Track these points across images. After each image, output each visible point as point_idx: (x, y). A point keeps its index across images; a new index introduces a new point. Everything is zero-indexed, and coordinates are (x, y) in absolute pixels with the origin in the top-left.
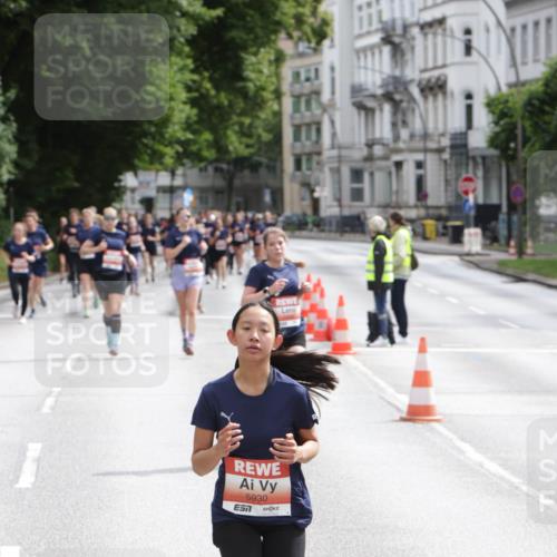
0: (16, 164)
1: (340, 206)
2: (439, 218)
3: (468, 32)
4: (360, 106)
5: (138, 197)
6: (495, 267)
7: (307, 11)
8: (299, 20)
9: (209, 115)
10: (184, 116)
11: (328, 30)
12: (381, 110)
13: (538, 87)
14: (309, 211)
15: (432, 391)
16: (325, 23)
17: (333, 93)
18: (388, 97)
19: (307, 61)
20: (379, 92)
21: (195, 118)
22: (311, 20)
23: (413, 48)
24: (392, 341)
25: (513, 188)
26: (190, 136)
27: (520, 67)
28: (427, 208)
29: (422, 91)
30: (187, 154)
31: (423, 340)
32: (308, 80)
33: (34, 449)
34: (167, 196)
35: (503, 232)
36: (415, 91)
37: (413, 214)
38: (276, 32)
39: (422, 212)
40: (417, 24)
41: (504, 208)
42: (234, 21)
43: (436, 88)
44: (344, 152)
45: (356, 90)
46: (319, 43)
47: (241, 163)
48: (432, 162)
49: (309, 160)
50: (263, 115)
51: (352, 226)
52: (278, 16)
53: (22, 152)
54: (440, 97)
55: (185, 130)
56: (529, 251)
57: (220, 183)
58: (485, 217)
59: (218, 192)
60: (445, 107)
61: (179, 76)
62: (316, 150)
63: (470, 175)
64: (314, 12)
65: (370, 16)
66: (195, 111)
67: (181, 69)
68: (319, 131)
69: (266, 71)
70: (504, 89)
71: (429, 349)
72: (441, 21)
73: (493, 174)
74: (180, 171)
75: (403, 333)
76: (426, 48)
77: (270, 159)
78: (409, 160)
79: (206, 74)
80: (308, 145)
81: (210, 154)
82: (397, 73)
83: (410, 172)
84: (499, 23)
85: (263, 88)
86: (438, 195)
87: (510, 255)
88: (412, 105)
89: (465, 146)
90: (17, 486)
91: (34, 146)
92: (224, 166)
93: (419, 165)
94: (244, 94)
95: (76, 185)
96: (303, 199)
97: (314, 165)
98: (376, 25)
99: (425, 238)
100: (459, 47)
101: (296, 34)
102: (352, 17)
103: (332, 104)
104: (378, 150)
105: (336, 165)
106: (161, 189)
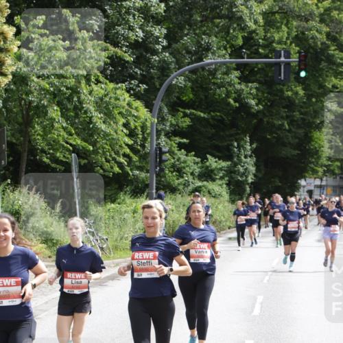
0: (255, 175)
5: (306, 189)
26: (330, 163)
30: (329, 171)
33: (260, 299)
34: (319, 189)
53: (258, 170)
55: (328, 160)
74: (324, 179)
91: (262, 167)
95: (280, 184)
106: (316, 186)
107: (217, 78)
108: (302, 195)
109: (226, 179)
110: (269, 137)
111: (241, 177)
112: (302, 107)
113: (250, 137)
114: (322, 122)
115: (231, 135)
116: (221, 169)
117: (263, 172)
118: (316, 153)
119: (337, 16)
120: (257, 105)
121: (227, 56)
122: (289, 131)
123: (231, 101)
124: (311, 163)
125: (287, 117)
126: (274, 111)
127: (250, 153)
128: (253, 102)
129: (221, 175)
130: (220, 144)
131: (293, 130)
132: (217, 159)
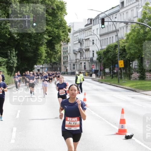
0: (17, 64)
1: (71, 70)
2: (88, 72)
3: (93, 40)
4: (75, 53)
5: (37, 69)
6: (98, 81)
7: (66, 38)
8: (64, 39)
9: (49, 55)
10: (45, 55)
11: (69, 40)
12: (78, 54)
13: (105, 50)
14: (66, 71)
15: (86, 102)
16: (69, 39)
17: (70, 51)
18: (79, 52)
19: (65, 46)
20: (78, 51)
21: (47, 56)
22: (66, 39)
23: (84, 43)
24: (80, 93)
25: (101, 67)
26: (46, 59)
27: (102, 47)
28: (86, 70)
29: (85, 51)
30: (45, 62)
31: (85, 93)
32: (66, 49)
33: (19, 111)
34: (42, 69)
35: (99, 74)
36: (84, 51)
37: (83, 71)
38: (60, 41)
39: (85, 71)
40: (84, 39)
41: (99, 71)
42: (53, 40)
43: (87, 50)
44: (72, 61)
45: (74, 51)
46: (68, 43)
47: (54, 63)
48: (87, 63)
49: (66, 62)
50: (58, 55)
51: (73, 74)
52: (61, 38)
53: (18, 62)
54: (88, 52)
56: (104, 78)
57: (51, 67)
58: (96, 72)
59: (50, 68)
60: (89, 53)
61: (44, 49)
62: (67, 61)
63: (93, 65)
64: (67, 38)
65: (76, 38)
66: (47, 54)
67: (45, 47)
68: (67, 58)
69: (58, 48)
70: (99, 50)
71: (86, 95)
72: (89, 39)
73: (98, 65)
74: (44, 65)
75: (82, 92)
76: (86, 43)
77: (59, 62)
78: (83, 62)
79: (49, 48)
80: (66, 60)
81: (49, 62)
82: (81, 48)
83: (83, 64)
84: (99, 39)
85: (58, 50)
86: (88, 68)
87: (100, 79)
88: (84, 53)
89: (93, 60)
90: (16, 117)
91: (20, 61)
92: (51, 64)
93: (85, 63)
94: (55, 52)
95: (27, 67)
96: (65, 69)
97: (67, 63)
98: (77, 39)
99: (86, 76)
100: (92, 43)
101: (64, 41)
102: (73, 38)
103: (70, 53)
104: (78, 61)
105: (70, 63)
106: (41, 68)
107: (2, 26)
108: (35, 71)
109: (6, 65)
110: (22, 49)
111: (12, 64)
112: (35, 37)
113: (15, 49)
114: (43, 43)
115: (7, 48)
116: (4, 62)
117: (20, 63)
118: (41, 55)
119: (48, 2)
120: (17, 36)
121: (5, 18)
122: (30, 46)
123: (7, 35)
124: (39, 59)
125: (29, 41)
126: (24, 39)
127: (15, 55)
128: (16, 36)
129: (4, 64)
130: (3, 52)
131: (32, 46)
132: (2, 58)
